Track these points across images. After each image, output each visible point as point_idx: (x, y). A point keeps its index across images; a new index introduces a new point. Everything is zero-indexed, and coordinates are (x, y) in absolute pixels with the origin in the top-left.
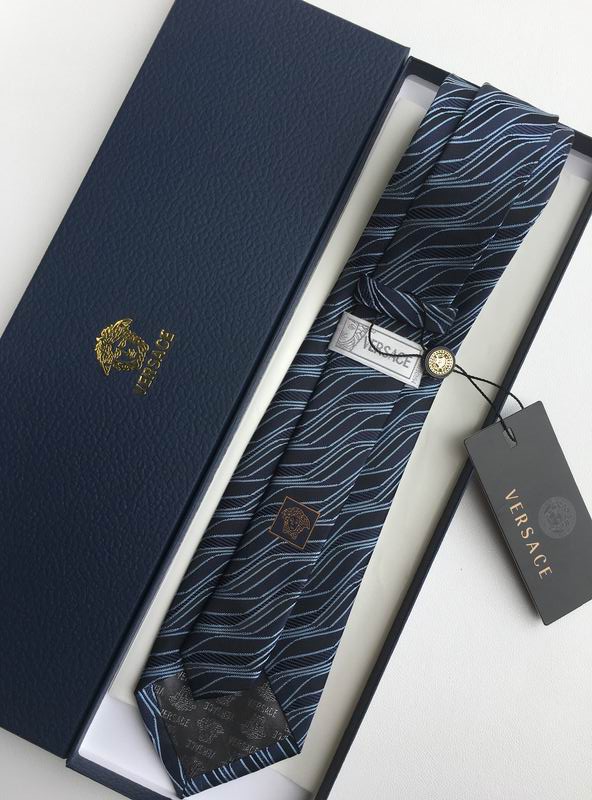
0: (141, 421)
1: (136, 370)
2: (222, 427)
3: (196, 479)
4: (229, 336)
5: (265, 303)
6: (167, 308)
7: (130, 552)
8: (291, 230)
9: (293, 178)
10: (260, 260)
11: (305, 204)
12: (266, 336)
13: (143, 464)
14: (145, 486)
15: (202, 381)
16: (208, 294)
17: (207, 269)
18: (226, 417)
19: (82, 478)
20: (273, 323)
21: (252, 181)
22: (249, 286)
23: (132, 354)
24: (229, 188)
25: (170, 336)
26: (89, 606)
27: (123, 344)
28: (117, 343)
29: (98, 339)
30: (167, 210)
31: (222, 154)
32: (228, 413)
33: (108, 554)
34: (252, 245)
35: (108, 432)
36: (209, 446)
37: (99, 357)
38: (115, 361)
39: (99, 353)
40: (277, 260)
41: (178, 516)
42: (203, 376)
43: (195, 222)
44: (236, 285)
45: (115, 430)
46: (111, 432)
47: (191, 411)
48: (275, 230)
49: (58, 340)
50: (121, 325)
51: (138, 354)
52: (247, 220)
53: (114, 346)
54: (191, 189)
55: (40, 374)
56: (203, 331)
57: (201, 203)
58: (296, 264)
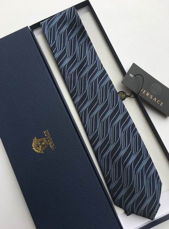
0: (61, 154)
1: (48, 146)
2: (77, 136)
3: (85, 152)
4: (58, 117)
5: (57, 103)
6: (40, 127)
7: (89, 182)
8: (46, 84)
9: (34, 74)
10: (47, 96)
11: (43, 76)
12: (65, 109)
13: (71, 162)
14: (77, 166)
15: (63, 132)
16: (44, 115)
17: (38, 110)
18: (76, 133)
19: (63, 179)
20: (63, 105)
21: (27, 84)
22: (50, 104)
23: (43, 143)
24: (24, 90)
25: (47, 131)
26: (94, 202)
27: (39, 144)
28: (38, 145)
29: (33, 149)
30: (17, 108)
31: (15, 85)
32: (75, 132)
33: (85, 188)
34: (42, 96)
35: (57, 164)
36: (79, 143)
37: (38, 152)
38: (42, 149)
39: (37, 151)
40: (50, 93)
41: (90, 164)
42: (62, 131)
43: (25, 104)
44: (48, 106)
45: (58, 162)
46: (57, 163)
47: (68, 141)
48: (43, 88)
49: (26, 158)
50: (35, 140)
51: (45, 142)
52: (35, 92)
53: (38, 146)
54: (17, 99)
55: (30, 169)
56: (52, 122)
57: (22, 99)
58: (54, 89)
